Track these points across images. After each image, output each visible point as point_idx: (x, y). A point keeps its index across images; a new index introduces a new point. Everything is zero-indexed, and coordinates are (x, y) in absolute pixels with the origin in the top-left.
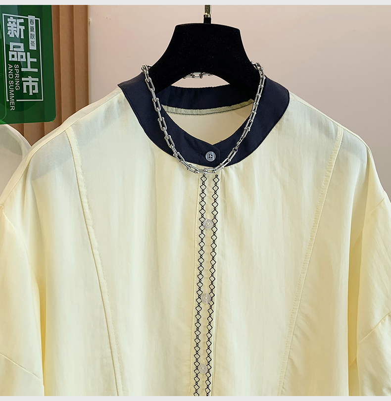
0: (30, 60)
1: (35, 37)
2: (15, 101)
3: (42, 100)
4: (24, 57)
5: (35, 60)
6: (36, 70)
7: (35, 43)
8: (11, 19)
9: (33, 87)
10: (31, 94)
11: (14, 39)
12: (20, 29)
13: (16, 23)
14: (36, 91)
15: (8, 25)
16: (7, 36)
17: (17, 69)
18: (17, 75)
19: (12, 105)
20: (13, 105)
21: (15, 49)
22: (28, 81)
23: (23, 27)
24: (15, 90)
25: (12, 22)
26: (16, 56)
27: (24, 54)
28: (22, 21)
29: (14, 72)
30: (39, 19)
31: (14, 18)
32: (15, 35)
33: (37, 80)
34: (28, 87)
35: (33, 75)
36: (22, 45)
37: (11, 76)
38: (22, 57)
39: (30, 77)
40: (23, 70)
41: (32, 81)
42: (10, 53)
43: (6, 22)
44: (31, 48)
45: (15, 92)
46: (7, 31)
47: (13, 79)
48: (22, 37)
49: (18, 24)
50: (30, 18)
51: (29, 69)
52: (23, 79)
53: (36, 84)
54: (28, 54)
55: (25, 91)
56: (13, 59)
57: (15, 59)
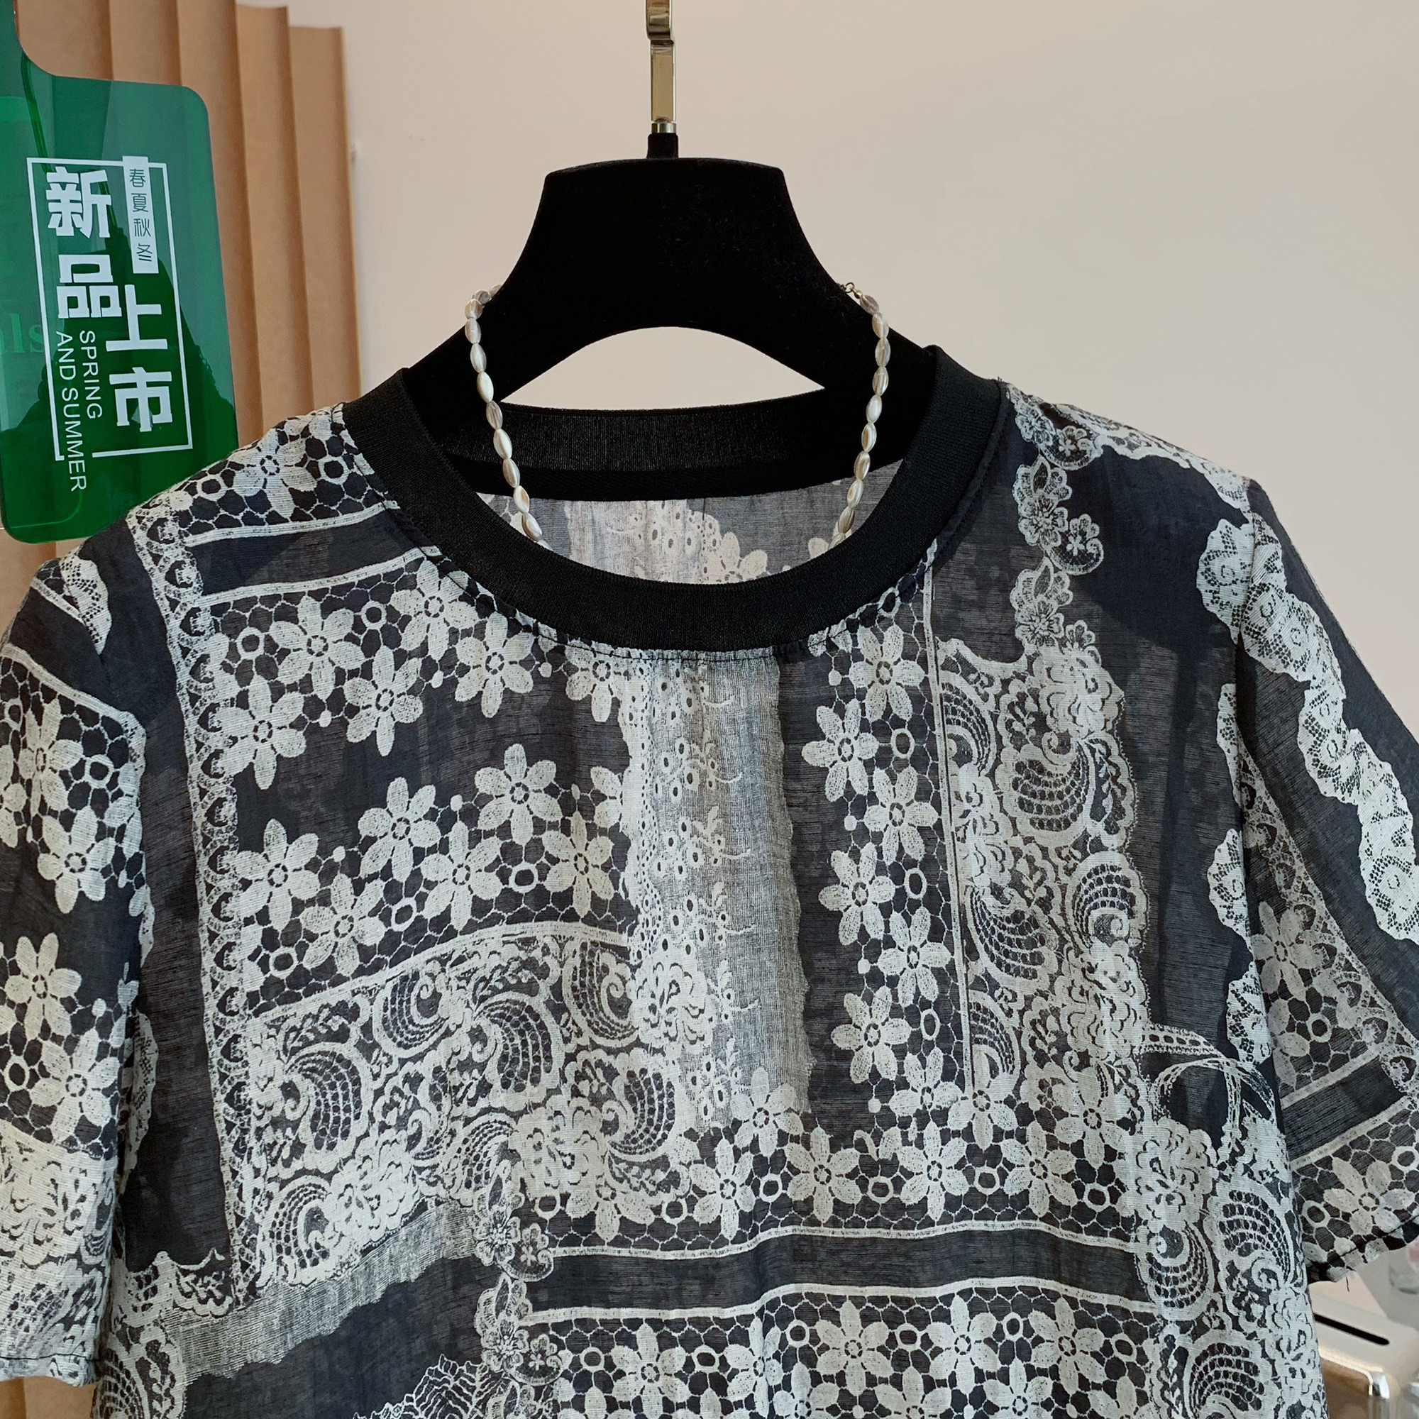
0: (135, 311)
1: (152, 229)
2: (87, 458)
3: (190, 446)
4: (115, 300)
5: (156, 309)
6: (162, 344)
7: (153, 248)
8: (61, 174)
9: (154, 405)
10: (145, 427)
11: (77, 243)
12: (95, 207)
13: (79, 188)
14: (165, 416)
15: (50, 195)
16: (47, 234)
17: (89, 344)
18: (92, 368)
19: (75, 474)
20: (82, 474)
21: (79, 278)
22: (133, 385)
23: (107, 200)
24: (83, 418)
25: (63, 185)
26: (82, 301)
27: (113, 292)
28: (101, 176)
29: (80, 357)
30: (163, 166)
31: (70, 169)
32: (77, 230)
33: (167, 376)
34: (132, 405)
35: (150, 361)
36: (104, 261)
37: (66, 372)
38: (105, 302)
39: (139, 371)
40: (112, 346)
41: (150, 384)
42: (63, 294)
43: (43, 187)
44: (139, 267)
45: (86, 425)
46: (45, 216)
47: (79, 383)
48: (105, 233)
49: (86, 188)
50: (130, 163)
51: (135, 342)
52: (114, 379)
53: (163, 394)
54: (130, 290)
55: (123, 420)
56: (75, 313)
57: (81, 312)
